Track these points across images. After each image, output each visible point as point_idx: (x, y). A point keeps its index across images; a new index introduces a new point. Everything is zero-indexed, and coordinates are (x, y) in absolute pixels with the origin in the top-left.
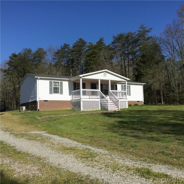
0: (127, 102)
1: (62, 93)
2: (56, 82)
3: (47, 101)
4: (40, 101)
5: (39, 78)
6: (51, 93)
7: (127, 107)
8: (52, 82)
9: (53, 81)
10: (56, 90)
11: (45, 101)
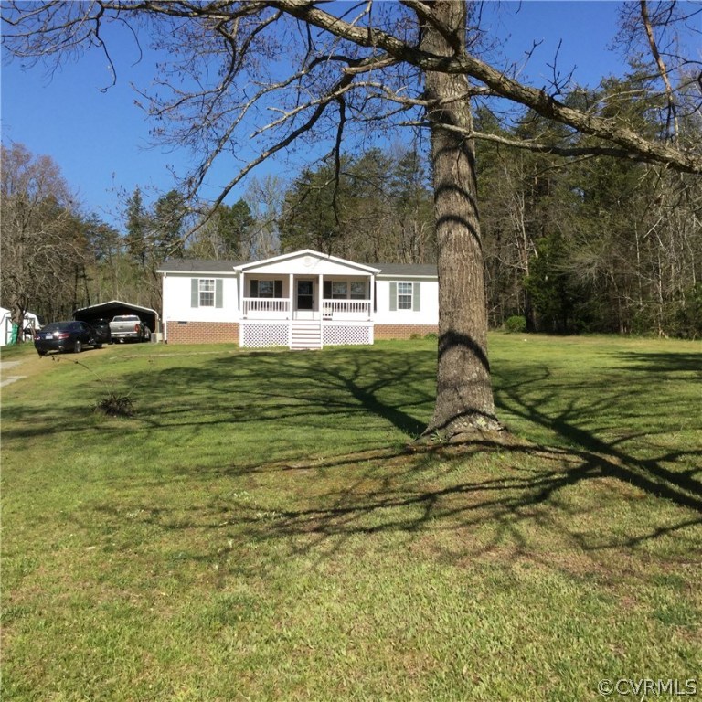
0: (371, 331)
1: (220, 304)
2: (207, 281)
3: (185, 323)
4: (169, 323)
5: (165, 272)
6: (194, 304)
7: (372, 343)
8: (196, 281)
9: (200, 278)
10: (207, 300)
11: (180, 322)
